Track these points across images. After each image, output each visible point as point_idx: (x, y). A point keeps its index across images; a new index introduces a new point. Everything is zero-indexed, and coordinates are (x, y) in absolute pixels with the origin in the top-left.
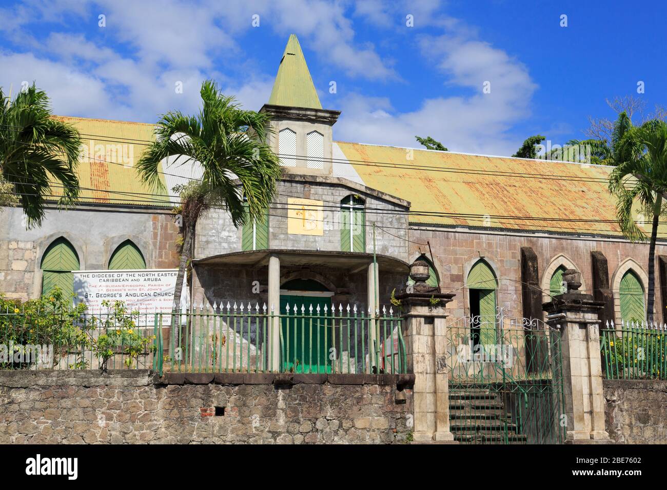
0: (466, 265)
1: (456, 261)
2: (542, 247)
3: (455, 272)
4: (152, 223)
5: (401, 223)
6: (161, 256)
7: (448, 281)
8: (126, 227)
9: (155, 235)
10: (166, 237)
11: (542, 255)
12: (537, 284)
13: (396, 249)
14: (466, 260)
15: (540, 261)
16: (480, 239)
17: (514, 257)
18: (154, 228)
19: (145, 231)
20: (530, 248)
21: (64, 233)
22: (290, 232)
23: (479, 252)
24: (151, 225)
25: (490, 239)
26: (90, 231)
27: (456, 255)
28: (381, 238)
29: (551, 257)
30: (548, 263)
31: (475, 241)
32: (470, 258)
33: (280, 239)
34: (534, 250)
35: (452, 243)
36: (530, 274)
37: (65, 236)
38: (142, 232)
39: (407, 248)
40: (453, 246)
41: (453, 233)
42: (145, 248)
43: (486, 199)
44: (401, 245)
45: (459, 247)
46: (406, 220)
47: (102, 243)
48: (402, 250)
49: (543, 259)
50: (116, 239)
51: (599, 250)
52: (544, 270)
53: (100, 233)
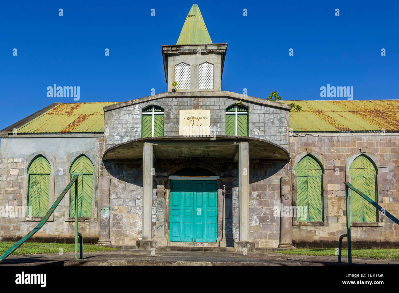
0: (348, 159)
1: (339, 157)
3: (338, 164)
4: (98, 143)
5: (282, 122)
7: (331, 171)
8: (81, 146)
14: (348, 156)
16: (361, 140)
17: (393, 152)
18: (100, 147)
19: (94, 148)
21: (41, 152)
23: (360, 149)
24: (98, 145)
25: (371, 139)
26: (58, 150)
27: (340, 152)
28: (263, 135)
31: (356, 142)
32: (352, 154)
35: (335, 144)
37: (42, 154)
38: (92, 149)
39: (287, 141)
40: (336, 147)
41: (336, 138)
42: (94, 158)
44: (282, 139)
45: (342, 147)
46: (287, 120)
47: (65, 157)
50: (74, 154)
53: (64, 151)
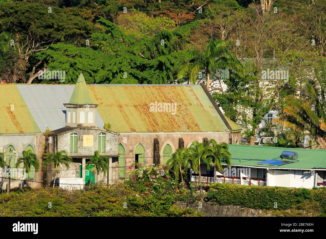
0: (135, 146)
1: (131, 145)
2: (161, 138)
3: (131, 149)
4: (36, 138)
6: (39, 149)
7: (128, 152)
8: (29, 140)
9: (37, 142)
10: (40, 143)
11: (161, 140)
12: (159, 152)
13: (115, 149)
15: (160, 143)
17: (151, 142)
18: (37, 140)
20: (157, 139)
22: (84, 146)
23: (139, 141)
25: (143, 136)
26: (18, 143)
27: (131, 143)
29: (164, 141)
30: (163, 143)
31: (138, 137)
32: (136, 143)
33: (81, 148)
34: (158, 139)
35: (130, 138)
36: (156, 149)
37: (12, 145)
38: (33, 142)
40: (131, 140)
41: (130, 135)
42: (34, 147)
43: (142, 116)
47: (22, 146)
48: (116, 149)
49: (161, 142)
51: (182, 137)
52: (162, 146)
53: (21, 143)
